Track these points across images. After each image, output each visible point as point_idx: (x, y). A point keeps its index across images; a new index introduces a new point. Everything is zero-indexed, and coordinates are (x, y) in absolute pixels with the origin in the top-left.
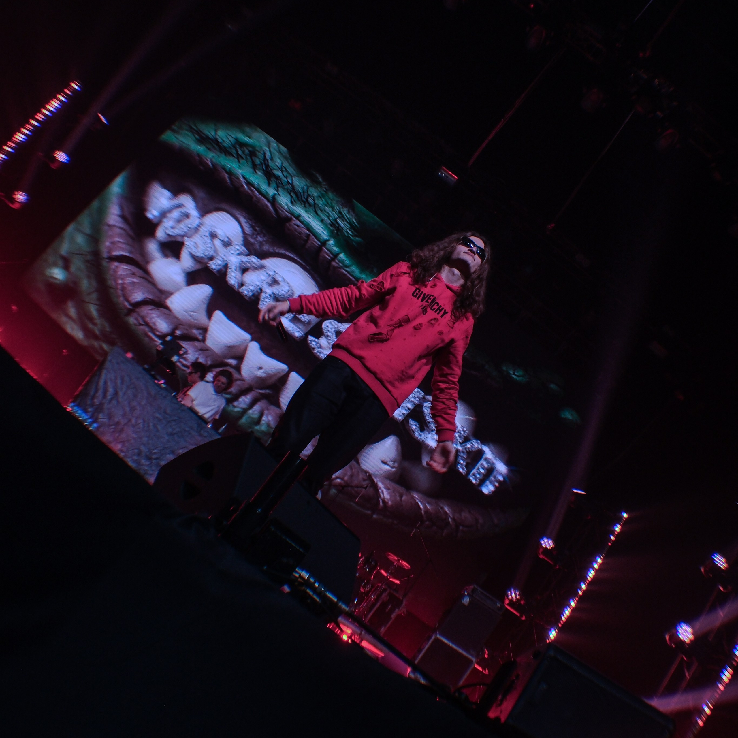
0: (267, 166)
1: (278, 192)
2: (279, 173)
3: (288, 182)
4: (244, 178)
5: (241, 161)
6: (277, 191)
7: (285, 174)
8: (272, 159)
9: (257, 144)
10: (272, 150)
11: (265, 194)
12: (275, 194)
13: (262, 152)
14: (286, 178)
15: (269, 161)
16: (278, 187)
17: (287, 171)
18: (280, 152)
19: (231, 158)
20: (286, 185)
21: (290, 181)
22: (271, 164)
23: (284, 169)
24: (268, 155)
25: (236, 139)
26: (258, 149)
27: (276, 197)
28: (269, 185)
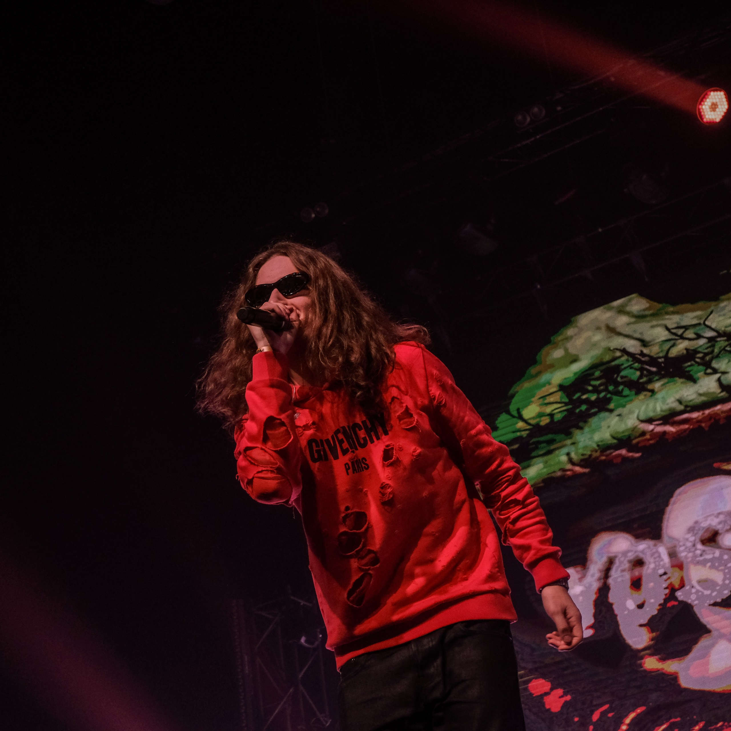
0: (653, 361)
1: (719, 373)
2: (681, 346)
3: (711, 340)
4: (650, 421)
5: (611, 406)
6: (715, 371)
7: (690, 334)
8: (644, 343)
9: (596, 352)
10: (627, 330)
11: (703, 399)
12: (719, 380)
13: (618, 354)
14: (699, 336)
15: (646, 351)
16: (707, 365)
17: (686, 328)
18: (640, 317)
19: (594, 421)
20: (713, 346)
21: (710, 334)
22: (654, 351)
23: (680, 331)
24: (632, 346)
25: (562, 388)
26: (607, 358)
27: (724, 382)
28: (694, 380)
